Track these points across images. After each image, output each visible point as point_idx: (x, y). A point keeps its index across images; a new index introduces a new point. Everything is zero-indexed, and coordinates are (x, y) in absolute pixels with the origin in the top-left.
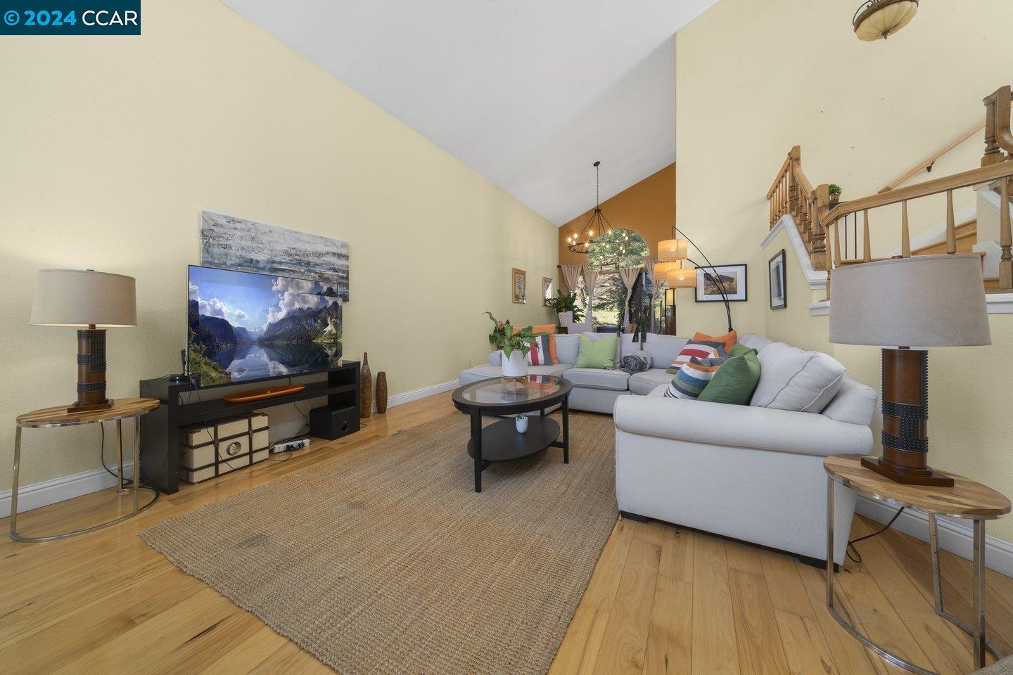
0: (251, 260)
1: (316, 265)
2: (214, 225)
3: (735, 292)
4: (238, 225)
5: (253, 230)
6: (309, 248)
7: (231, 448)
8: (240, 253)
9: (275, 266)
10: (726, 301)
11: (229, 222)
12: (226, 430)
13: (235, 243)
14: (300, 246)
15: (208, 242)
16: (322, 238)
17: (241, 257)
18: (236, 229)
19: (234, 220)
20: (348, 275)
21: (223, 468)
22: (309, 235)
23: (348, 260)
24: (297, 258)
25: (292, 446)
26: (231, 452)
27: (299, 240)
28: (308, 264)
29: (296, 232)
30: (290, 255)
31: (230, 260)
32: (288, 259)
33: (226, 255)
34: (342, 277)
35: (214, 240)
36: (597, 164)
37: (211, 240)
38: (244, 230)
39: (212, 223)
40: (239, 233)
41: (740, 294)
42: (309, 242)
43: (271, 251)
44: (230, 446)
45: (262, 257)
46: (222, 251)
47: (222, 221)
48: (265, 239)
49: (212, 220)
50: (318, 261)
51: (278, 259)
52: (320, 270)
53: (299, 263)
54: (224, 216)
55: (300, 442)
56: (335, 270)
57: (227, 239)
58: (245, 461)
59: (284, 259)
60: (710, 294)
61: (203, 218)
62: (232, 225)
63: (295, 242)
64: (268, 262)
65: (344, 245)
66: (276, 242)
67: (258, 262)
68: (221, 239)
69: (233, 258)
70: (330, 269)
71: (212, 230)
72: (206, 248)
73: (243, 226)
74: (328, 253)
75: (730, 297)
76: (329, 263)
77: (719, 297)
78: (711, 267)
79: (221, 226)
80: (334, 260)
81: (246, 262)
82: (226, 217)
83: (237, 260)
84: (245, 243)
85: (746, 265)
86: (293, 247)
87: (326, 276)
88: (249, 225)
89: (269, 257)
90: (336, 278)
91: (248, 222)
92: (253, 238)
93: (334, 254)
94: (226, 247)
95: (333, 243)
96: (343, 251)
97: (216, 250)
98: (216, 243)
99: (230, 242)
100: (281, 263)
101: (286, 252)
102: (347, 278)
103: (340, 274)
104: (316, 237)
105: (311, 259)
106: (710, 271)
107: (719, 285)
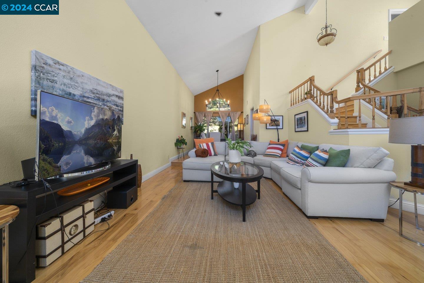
0: (70, 94)
1: (108, 101)
2: (44, 64)
3: (279, 126)
4: (61, 67)
5: (71, 73)
6: (104, 90)
7: (72, 230)
8: (62, 87)
9: (85, 99)
10: (277, 129)
11: (55, 64)
12: (68, 217)
13: (59, 79)
14: (100, 88)
15: (39, 76)
16: (111, 85)
17: (63, 90)
18: (60, 69)
19: (58, 63)
20: (123, 109)
21: (67, 247)
22: (104, 82)
23: (123, 100)
24: (97, 95)
25: (105, 218)
26: (72, 233)
27: (99, 84)
28: (103, 100)
29: (97, 79)
30: (94, 93)
31: (56, 91)
32: (92, 96)
33: (53, 87)
34: (120, 110)
35: (44, 74)
36: (217, 71)
37: (41, 74)
38: (65, 71)
39: (42, 61)
40: (62, 73)
41: (281, 127)
42: (104, 87)
43: (83, 89)
44: (71, 229)
45: (77, 92)
46: (50, 84)
47: (50, 62)
48: (79, 80)
49: (43, 59)
50: (109, 99)
51: (86, 95)
52: (109, 104)
53: (99, 99)
54: (51, 58)
55: (109, 214)
56: (117, 106)
57: (54, 76)
58: (81, 236)
59: (90, 95)
60: (271, 126)
61: (35, 55)
62: (57, 66)
63: (97, 85)
64: (81, 96)
65: (122, 92)
66: (86, 84)
67: (74, 95)
68: (50, 75)
69: (58, 91)
70: (115, 105)
71: (43, 67)
72: (38, 81)
73: (65, 68)
74: (114, 95)
75: (279, 127)
76: (114, 101)
77: (275, 127)
78: (274, 116)
79: (50, 65)
80: (116, 99)
81: (67, 94)
82: (53, 60)
83: (61, 92)
84: (66, 81)
85: (283, 116)
86: (95, 88)
87: (113, 109)
88: (69, 68)
89: (81, 93)
90: (118, 110)
91: (68, 66)
92: (71, 78)
93: (117, 96)
94: (53, 81)
95: (116, 89)
96: (121, 95)
97: (45, 83)
98: (45, 77)
99: (56, 78)
100: (88, 98)
101: (91, 91)
102: (123, 111)
103: (119, 108)
104: (108, 84)
105: (105, 98)
106: (273, 117)
107: (275, 123)
